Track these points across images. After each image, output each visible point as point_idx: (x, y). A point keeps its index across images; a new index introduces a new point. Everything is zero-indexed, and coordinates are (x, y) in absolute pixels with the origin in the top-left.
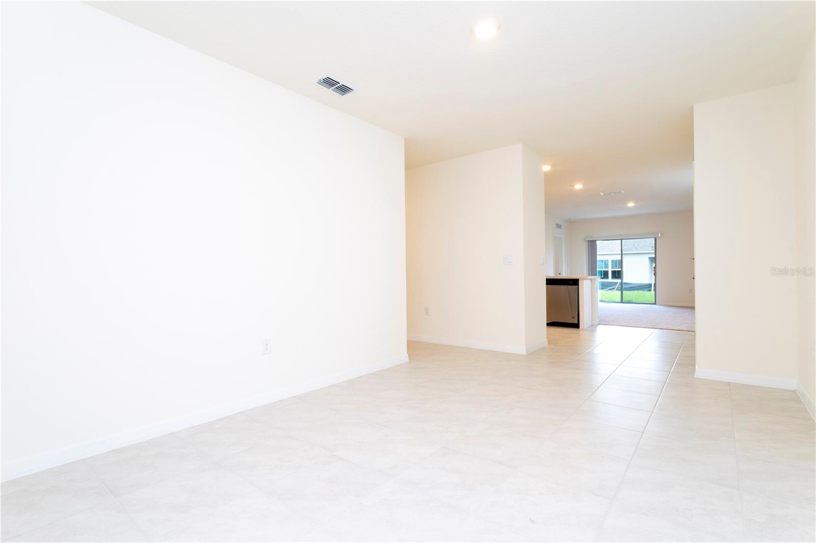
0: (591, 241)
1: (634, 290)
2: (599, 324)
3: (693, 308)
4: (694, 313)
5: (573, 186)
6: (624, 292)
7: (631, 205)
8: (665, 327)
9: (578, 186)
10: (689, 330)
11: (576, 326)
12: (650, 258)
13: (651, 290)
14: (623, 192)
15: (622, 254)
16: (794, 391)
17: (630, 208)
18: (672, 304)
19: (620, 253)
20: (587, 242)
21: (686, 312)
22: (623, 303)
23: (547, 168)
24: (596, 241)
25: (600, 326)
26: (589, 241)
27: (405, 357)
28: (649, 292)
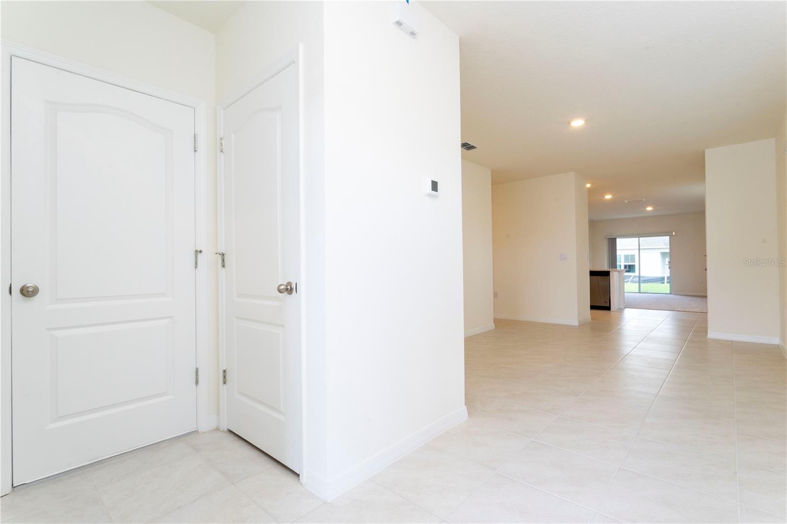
0: (611, 238)
1: (648, 282)
2: (626, 308)
3: (706, 297)
4: (707, 300)
5: (604, 196)
6: (642, 284)
7: (649, 209)
8: (681, 310)
9: (608, 197)
10: (701, 311)
11: (608, 308)
12: (661, 253)
13: (664, 283)
14: (644, 200)
15: (639, 249)
16: (778, 345)
17: (649, 212)
18: (686, 294)
19: (638, 248)
20: (608, 240)
21: (699, 300)
22: (641, 293)
23: (588, 185)
24: (616, 239)
25: (626, 309)
26: (609, 239)
27: (492, 326)
28: (663, 284)
